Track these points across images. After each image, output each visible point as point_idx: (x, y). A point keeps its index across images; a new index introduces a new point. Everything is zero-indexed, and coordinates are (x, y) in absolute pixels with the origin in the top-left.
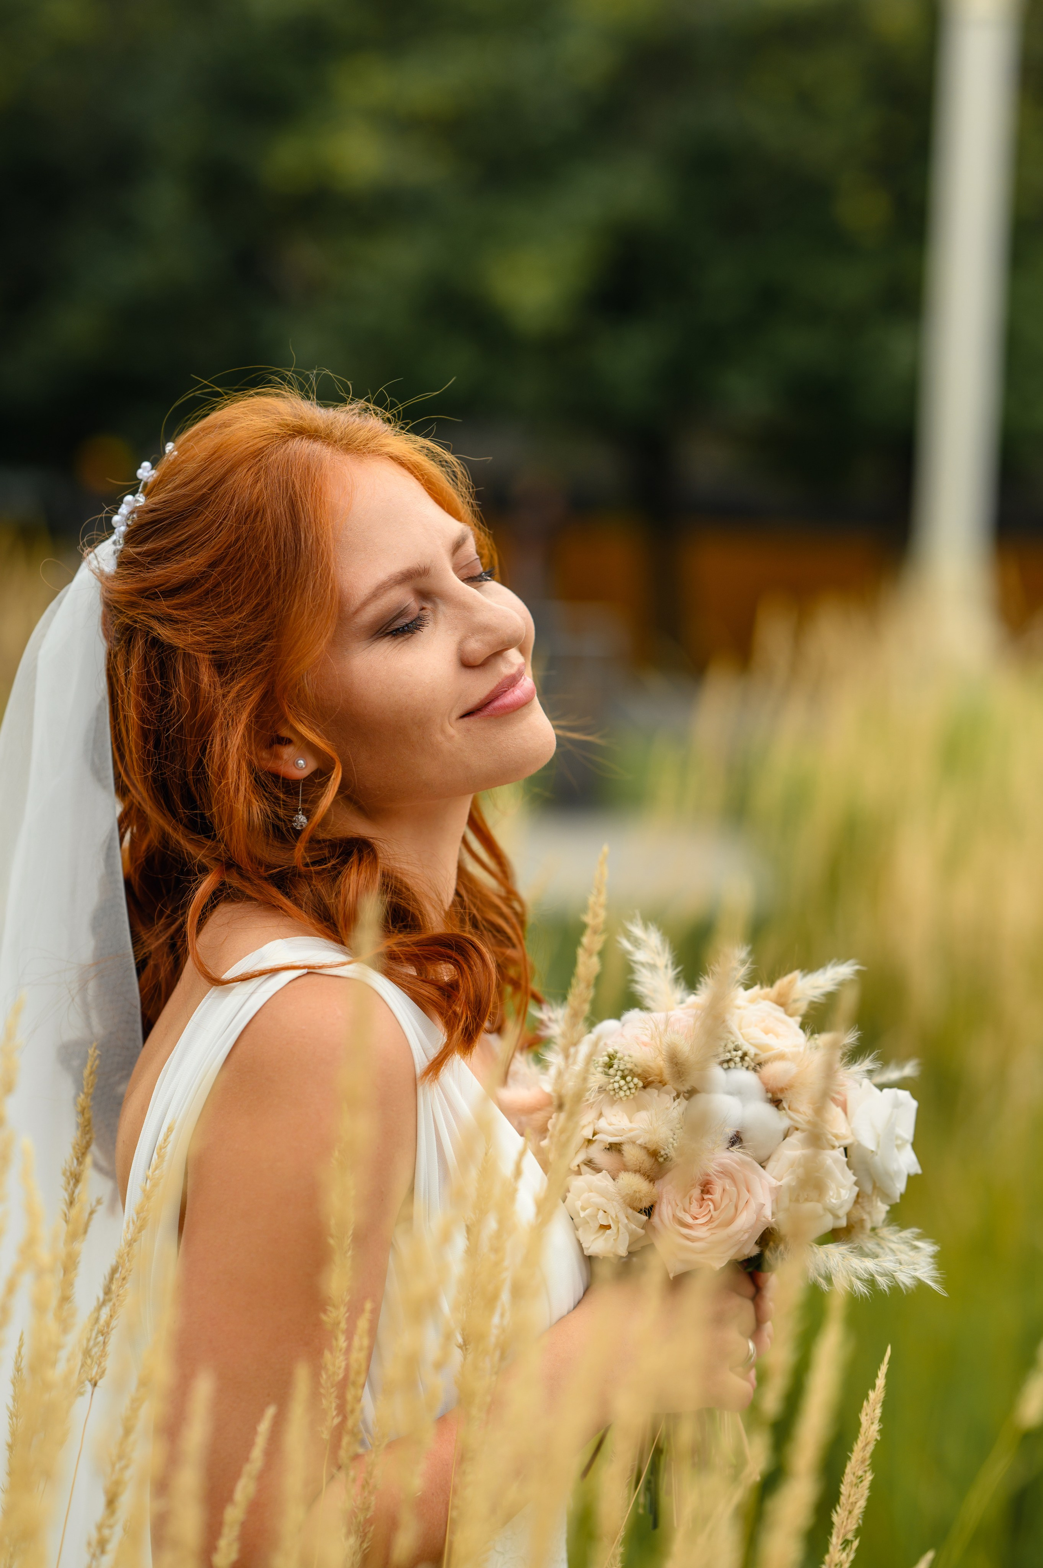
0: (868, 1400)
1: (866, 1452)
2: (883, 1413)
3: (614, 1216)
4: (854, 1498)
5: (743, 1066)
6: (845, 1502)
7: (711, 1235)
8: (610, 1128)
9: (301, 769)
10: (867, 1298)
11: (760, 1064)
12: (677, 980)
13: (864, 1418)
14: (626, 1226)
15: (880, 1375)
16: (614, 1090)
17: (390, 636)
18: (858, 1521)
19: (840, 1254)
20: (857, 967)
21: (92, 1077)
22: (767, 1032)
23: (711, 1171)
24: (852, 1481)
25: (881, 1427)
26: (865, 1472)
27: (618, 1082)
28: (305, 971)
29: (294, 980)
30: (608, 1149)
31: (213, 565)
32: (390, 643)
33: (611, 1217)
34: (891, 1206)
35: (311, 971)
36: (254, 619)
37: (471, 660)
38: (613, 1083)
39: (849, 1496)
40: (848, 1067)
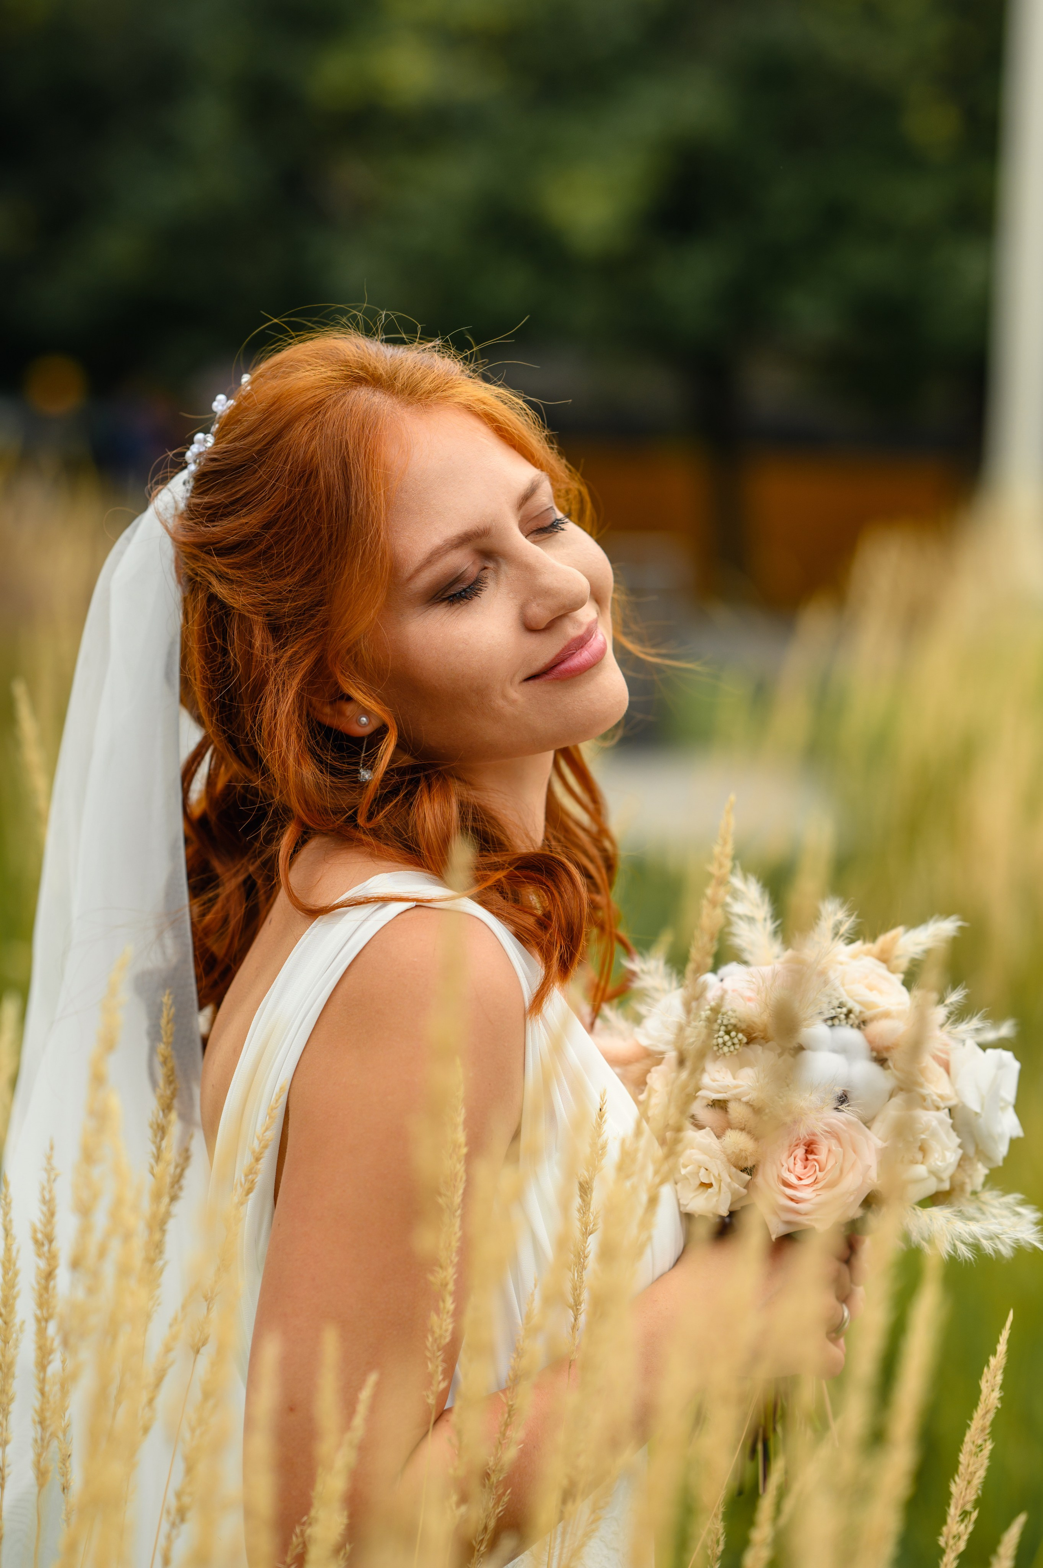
0: (988, 1366)
1: (986, 1420)
2: (1004, 1380)
3: (717, 1175)
4: (973, 1467)
5: (847, 1023)
6: (963, 1471)
7: (816, 1196)
8: (714, 1084)
9: (365, 725)
10: (971, 1263)
11: (864, 1022)
12: (775, 933)
13: (984, 1385)
14: (729, 1185)
15: (1001, 1340)
16: (718, 1045)
17: (447, 602)
18: (977, 1491)
19: (944, 1217)
20: (959, 923)
21: (170, 1025)
22: (871, 988)
23: (818, 1131)
24: (971, 1451)
25: (1002, 1394)
26: (985, 1440)
27: (722, 1037)
28: (413, 904)
29: (402, 913)
30: (712, 1106)
31: (267, 526)
32: (447, 609)
33: (714, 1175)
34: (991, 1170)
35: (420, 904)
36: (307, 584)
37: (534, 625)
38: (717, 1038)
39: (968, 1465)
40: (955, 1026)
